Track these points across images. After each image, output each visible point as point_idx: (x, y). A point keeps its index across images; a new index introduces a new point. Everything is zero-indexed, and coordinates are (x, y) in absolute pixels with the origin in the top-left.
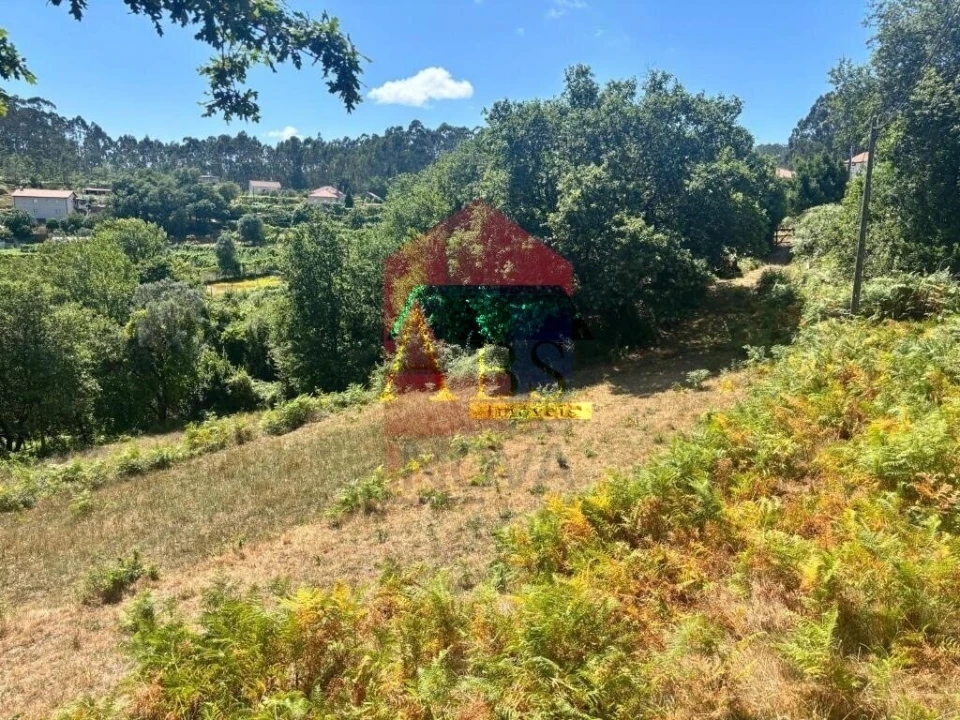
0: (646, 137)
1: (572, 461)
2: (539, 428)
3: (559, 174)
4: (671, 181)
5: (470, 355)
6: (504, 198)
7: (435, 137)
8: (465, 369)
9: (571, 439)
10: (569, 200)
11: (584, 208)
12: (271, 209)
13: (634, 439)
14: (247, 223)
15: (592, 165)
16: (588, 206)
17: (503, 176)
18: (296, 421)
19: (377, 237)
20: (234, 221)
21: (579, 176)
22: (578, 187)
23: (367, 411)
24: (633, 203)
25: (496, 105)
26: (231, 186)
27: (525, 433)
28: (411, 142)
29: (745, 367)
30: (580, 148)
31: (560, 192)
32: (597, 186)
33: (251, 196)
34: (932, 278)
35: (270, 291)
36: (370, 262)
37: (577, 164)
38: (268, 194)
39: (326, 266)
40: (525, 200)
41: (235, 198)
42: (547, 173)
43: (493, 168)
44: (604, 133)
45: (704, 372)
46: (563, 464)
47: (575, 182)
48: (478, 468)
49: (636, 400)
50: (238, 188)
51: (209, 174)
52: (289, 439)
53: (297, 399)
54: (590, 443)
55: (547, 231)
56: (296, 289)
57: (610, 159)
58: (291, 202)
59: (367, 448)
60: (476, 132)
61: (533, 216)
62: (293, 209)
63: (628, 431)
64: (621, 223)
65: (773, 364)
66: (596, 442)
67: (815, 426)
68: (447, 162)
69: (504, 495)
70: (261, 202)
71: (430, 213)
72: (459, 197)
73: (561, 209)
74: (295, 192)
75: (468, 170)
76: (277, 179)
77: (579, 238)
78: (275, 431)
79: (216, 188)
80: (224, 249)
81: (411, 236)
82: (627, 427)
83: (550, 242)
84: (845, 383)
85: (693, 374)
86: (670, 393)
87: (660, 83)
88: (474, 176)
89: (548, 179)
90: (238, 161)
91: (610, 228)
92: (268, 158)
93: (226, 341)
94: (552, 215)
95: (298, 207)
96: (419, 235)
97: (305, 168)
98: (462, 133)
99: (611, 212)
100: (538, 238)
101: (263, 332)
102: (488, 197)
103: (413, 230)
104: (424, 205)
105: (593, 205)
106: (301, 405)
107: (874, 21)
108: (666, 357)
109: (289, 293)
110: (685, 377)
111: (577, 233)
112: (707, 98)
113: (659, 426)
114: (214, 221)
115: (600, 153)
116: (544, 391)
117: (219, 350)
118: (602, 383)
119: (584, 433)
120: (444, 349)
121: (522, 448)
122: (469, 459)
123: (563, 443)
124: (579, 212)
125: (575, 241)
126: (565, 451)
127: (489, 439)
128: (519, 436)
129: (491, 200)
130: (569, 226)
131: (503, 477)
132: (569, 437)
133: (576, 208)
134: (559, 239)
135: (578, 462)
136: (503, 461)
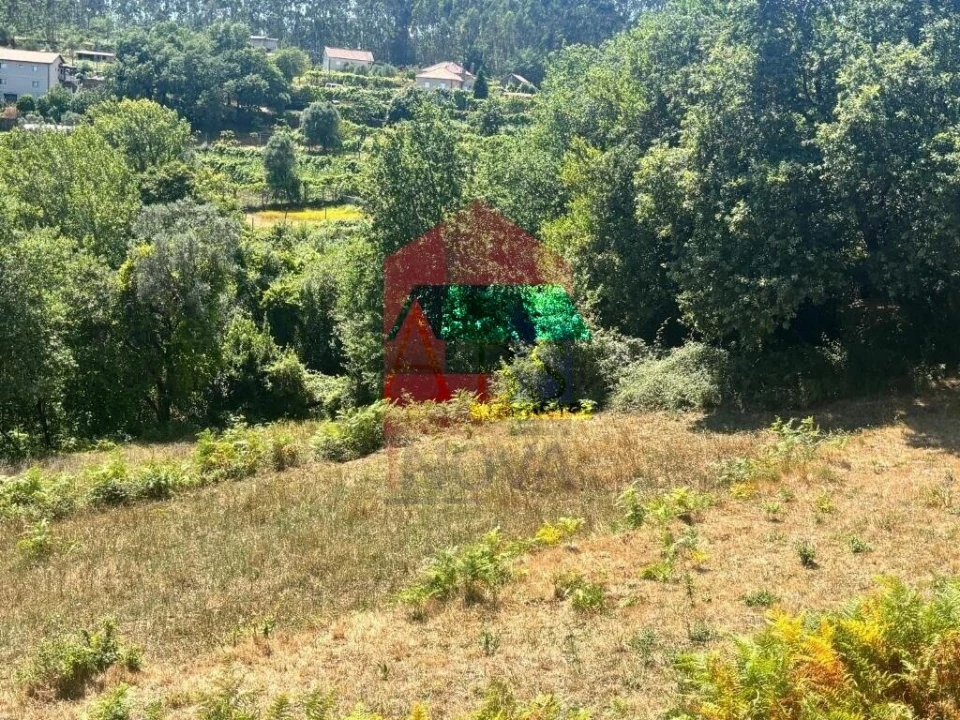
1: (824, 557)
2: (770, 493)
3: (844, 55)
5: (659, 358)
6: (742, 93)
8: (649, 380)
9: (827, 517)
10: (858, 102)
11: (884, 118)
12: (356, 95)
13: (941, 529)
14: (315, 117)
15: (905, 42)
16: (890, 115)
17: (743, 56)
18: (368, 443)
19: (521, 149)
20: (293, 112)
21: (878, 61)
22: (876, 81)
23: (481, 436)
26: (296, 55)
27: (746, 500)
30: (884, 13)
31: (842, 88)
32: (911, 81)
33: (325, 72)
35: (344, 228)
36: (506, 191)
37: (877, 40)
38: (351, 70)
39: (434, 195)
40: (779, 99)
41: (300, 74)
42: (822, 53)
43: (728, 43)
46: (807, 560)
47: (869, 72)
48: (658, 551)
49: (952, 460)
50: (307, 59)
51: (263, 34)
52: (356, 469)
53: (373, 407)
54: (860, 528)
55: (814, 154)
56: (385, 227)
57: (937, 33)
58: (388, 84)
61: (791, 125)
62: (390, 97)
63: (932, 513)
64: (947, 147)
66: (872, 527)
69: (698, 601)
70: (340, 82)
71: (612, 114)
72: (664, 88)
73: (842, 117)
74: (396, 69)
75: (684, 43)
76: (368, 47)
77: (870, 170)
78: (335, 455)
79: (272, 56)
80: (278, 156)
81: (576, 151)
82: (929, 506)
83: (818, 173)
88: (694, 54)
89: (822, 63)
90: (309, 13)
91: (927, 155)
92: (357, 11)
93: (270, 303)
94: (824, 126)
95: (398, 94)
96: (590, 151)
97: (414, 29)
99: (931, 128)
100: (798, 165)
101: (328, 295)
102: (714, 90)
103: (582, 141)
104: (603, 99)
105: (901, 114)
106: (378, 415)
109: (373, 235)
111: (867, 161)
114: (264, 110)
115: (920, 21)
116: (786, 429)
117: (258, 318)
118: (893, 425)
119: (851, 510)
120: (615, 344)
121: (738, 522)
122: (644, 532)
123: (811, 523)
124: (874, 123)
125: (864, 174)
126: (814, 538)
127: (681, 503)
128: (734, 504)
129: (720, 96)
130: (853, 147)
131: (700, 571)
132: (824, 514)
133: (868, 117)
134: (835, 168)
135: (835, 559)
136: (702, 543)
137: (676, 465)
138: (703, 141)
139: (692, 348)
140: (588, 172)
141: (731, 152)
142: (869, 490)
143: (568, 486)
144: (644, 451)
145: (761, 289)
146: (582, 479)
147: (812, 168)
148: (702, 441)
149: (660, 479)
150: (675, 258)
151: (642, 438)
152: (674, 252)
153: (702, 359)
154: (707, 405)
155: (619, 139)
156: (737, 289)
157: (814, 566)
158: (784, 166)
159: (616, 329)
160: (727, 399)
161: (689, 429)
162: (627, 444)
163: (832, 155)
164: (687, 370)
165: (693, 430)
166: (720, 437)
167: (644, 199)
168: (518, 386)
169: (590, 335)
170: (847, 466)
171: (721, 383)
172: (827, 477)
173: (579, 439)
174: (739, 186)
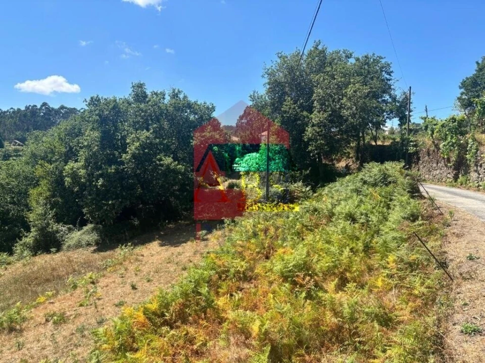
0: (171, 119)
1: (139, 285)
2: (120, 269)
3: (128, 134)
4: (185, 140)
5: (79, 231)
6: (97, 146)
7: (57, 112)
8: (76, 239)
9: (138, 273)
10: (133, 148)
11: (142, 152)
13: (172, 269)
15: (145, 131)
16: (143, 151)
17: (96, 134)
19: (19, 165)
21: (138, 136)
22: (138, 141)
23: (11, 269)
24: (167, 150)
25: (92, 98)
27: (113, 272)
28: (42, 114)
29: (223, 228)
30: (138, 122)
31: (128, 144)
32: (148, 141)
34: (296, 185)
36: (14, 180)
37: (137, 130)
40: (110, 147)
42: (121, 134)
43: (91, 130)
44: (150, 115)
45: (204, 232)
46: (134, 288)
47: (136, 139)
48: (84, 296)
49: (173, 248)
54: (149, 274)
55: (122, 163)
57: (154, 128)
59: (10, 291)
60: (82, 111)
61: (114, 155)
63: (168, 265)
64: (160, 160)
65: (235, 226)
66: (152, 273)
67: (255, 254)
68: (64, 125)
69: (99, 309)
71: (53, 152)
72: (71, 144)
73: (129, 152)
75: (76, 131)
81: (41, 165)
82: (168, 263)
83: (124, 169)
84: (265, 233)
85: (200, 233)
86: (189, 243)
87: (177, 94)
88: (80, 133)
89: (121, 136)
91: (155, 162)
94: (124, 155)
96: (46, 164)
98: (73, 111)
99: (155, 154)
100: (117, 167)
102: (88, 145)
103: (43, 161)
104: (49, 148)
105: (146, 151)
107: (266, 76)
108: (187, 225)
110: (196, 235)
111: (138, 164)
112: (199, 103)
113: (184, 261)
115: (148, 125)
116: (123, 247)
118: (155, 240)
119: (145, 269)
120: (63, 228)
121: (111, 281)
122: (78, 291)
123: (134, 275)
124: (139, 154)
125: (138, 168)
126: (135, 280)
127: (91, 278)
128: (109, 275)
129: (90, 146)
130: (134, 160)
131: (99, 299)
132: (137, 272)
133: (137, 152)
134: (129, 167)
135: (142, 285)
136: (99, 290)
137: (88, 265)
138: (86, 160)
139: (90, 226)
140: (46, 172)
141: (96, 163)
142: (150, 262)
143: (48, 280)
144: (76, 263)
145: (110, 204)
146: (53, 277)
147: (122, 167)
148: (96, 256)
149: (83, 271)
150: (80, 198)
151: (75, 258)
152: (80, 196)
153: (93, 229)
154: (97, 244)
155: (56, 161)
156: (102, 205)
157: (136, 289)
158: (113, 167)
159: (62, 223)
160: (103, 240)
161: (91, 253)
162: (70, 261)
163: (128, 163)
164: (89, 234)
165: (93, 253)
166: (102, 253)
167: (68, 179)
168: (25, 248)
169: (52, 226)
170: (143, 256)
171: (101, 236)
172: (137, 260)
173: (51, 262)
174: (100, 174)
